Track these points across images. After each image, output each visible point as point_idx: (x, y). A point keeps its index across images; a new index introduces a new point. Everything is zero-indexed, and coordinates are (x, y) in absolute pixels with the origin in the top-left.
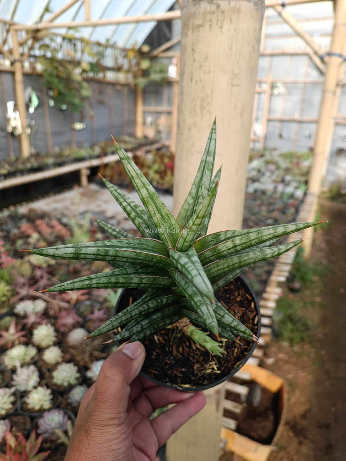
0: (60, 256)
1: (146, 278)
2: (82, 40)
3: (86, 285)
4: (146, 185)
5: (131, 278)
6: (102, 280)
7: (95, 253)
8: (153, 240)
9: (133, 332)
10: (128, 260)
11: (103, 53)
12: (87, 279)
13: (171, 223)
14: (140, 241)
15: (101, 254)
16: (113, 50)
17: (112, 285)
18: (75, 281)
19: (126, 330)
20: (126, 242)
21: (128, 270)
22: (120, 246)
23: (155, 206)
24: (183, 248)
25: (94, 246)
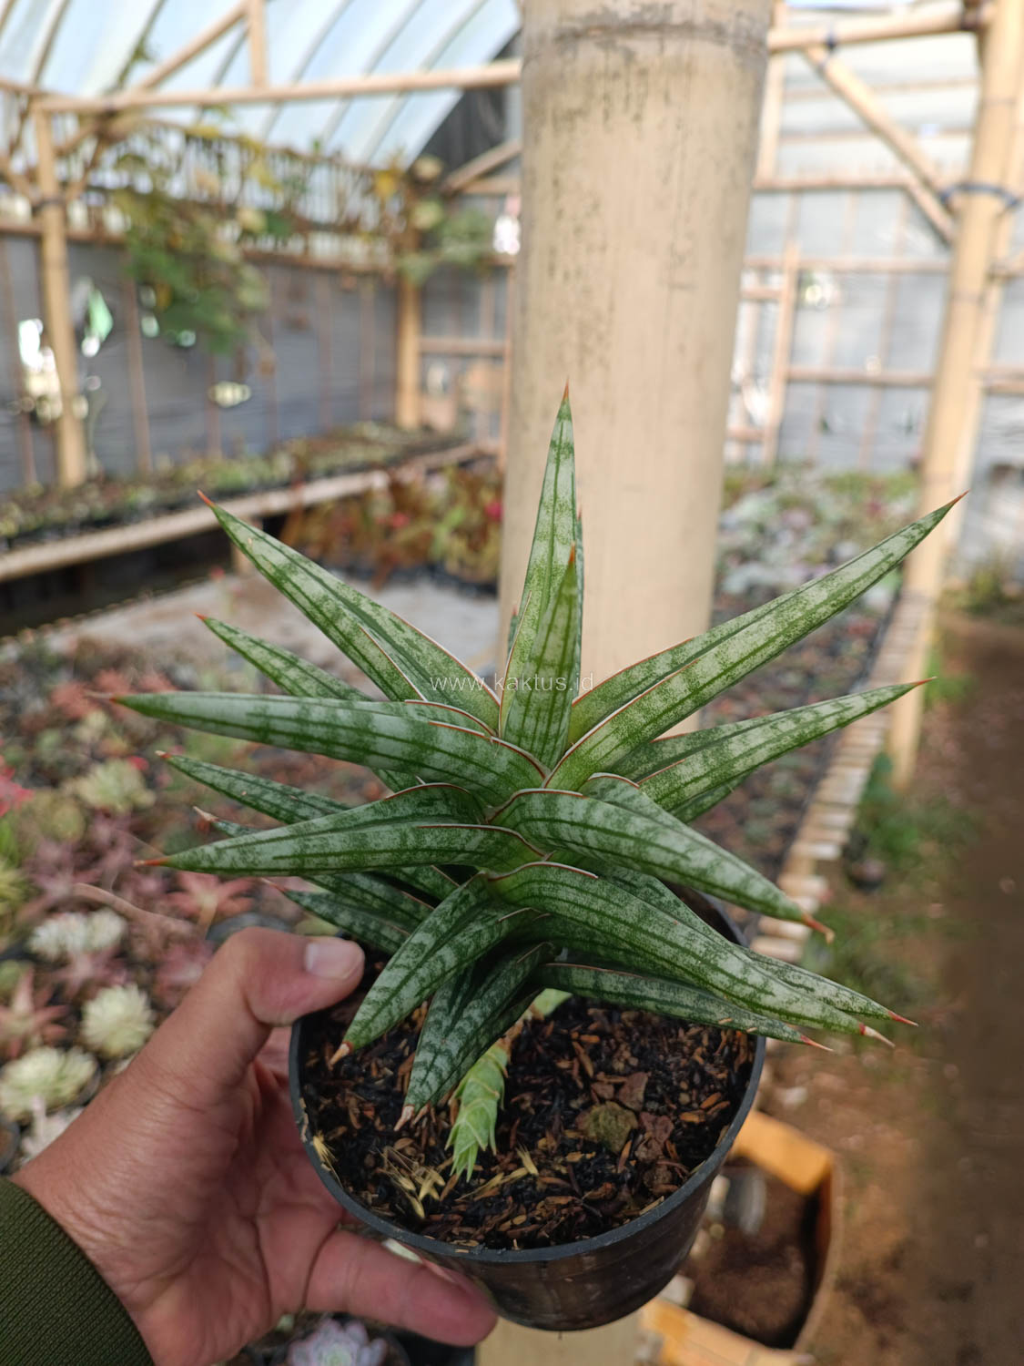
2: (242, 143)
11: (304, 181)
16: (334, 173)
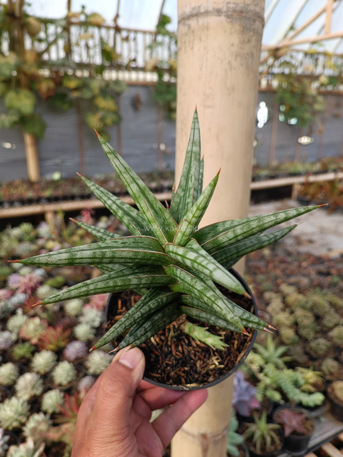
0: (53, 263)
1: (144, 278)
3: (83, 292)
4: (136, 180)
5: (129, 279)
6: (100, 285)
7: (91, 257)
8: (148, 237)
9: (137, 336)
10: (126, 260)
12: (83, 285)
13: (165, 217)
14: (135, 239)
15: (98, 256)
17: (110, 289)
18: (71, 290)
19: (130, 336)
20: (121, 242)
21: (124, 271)
22: (116, 246)
23: (147, 202)
24: (181, 242)
25: (88, 249)
